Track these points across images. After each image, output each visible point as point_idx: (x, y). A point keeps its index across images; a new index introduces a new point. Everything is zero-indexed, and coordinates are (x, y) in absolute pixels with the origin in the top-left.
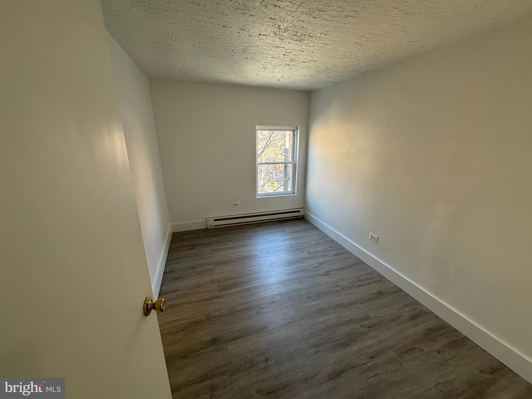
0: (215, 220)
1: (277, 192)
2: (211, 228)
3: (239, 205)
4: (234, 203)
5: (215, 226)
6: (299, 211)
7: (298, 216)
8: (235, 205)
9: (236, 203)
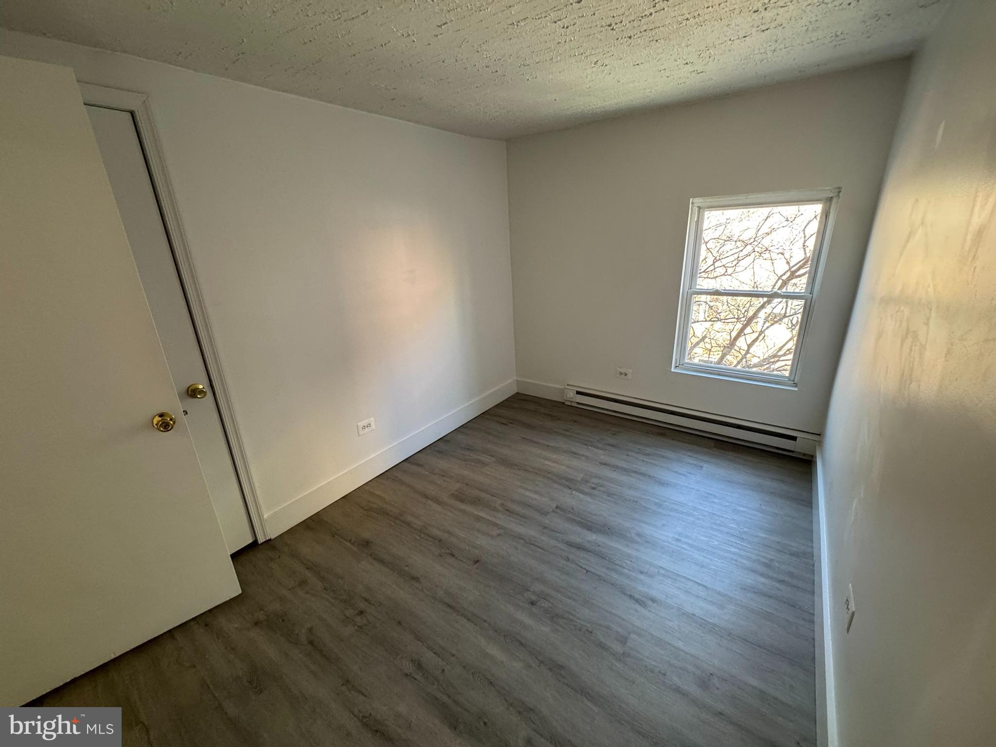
0: (578, 393)
1: (754, 373)
2: (570, 404)
3: (629, 376)
4: (621, 370)
5: (578, 403)
6: (794, 438)
7: (793, 452)
8: (621, 373)
9: (623, 370)
